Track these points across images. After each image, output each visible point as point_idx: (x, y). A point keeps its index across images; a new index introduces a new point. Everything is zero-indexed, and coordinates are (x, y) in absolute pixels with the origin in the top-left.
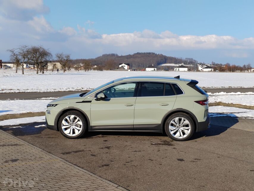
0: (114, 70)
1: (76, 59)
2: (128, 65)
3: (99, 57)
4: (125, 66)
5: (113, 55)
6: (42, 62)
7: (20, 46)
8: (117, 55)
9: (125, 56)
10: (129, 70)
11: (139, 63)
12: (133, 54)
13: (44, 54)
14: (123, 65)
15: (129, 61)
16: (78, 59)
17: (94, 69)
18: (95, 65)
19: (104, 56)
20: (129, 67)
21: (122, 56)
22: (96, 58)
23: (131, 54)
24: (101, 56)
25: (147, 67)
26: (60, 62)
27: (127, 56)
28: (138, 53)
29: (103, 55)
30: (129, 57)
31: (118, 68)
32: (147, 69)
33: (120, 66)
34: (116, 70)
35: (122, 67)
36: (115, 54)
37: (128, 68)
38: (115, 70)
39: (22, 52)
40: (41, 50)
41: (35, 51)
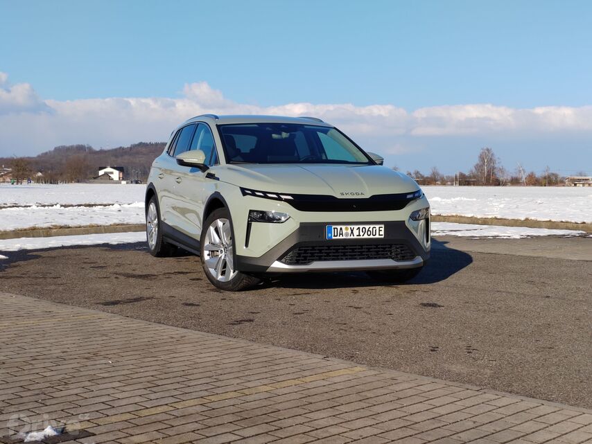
0: (86, 183)
2: (120, 169)
3: (46, 153)
4: (112, 173)
5: (80, 148)
8: (90, 148)
9: (109, 151)
10: (124, 182)
11: (145, 168)
12: (129, 146)
14: (109, 170)
15: (120, 161)
17: (38, 180)
18: (37, 172)
19: (57, 150)
20: (121, 174)
21: (102, 152)
22: (39, 156)
23: (126, 146)
24: (50, 152)
27: (116, 150)
28: (141, 144)
29: (55, 148)
30: (120, 152)
31: (95, 178)
33: (101, 173)
34: (92, 183)
35: (106, 174)
36: (86, 146)
37: (121, 176)
38: (90, 183)
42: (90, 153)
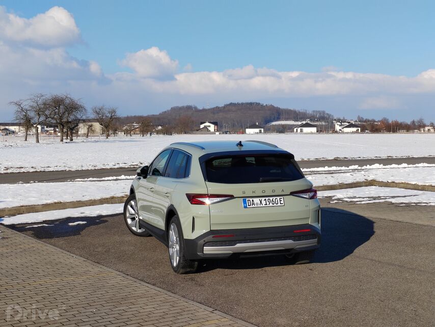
0: (190, 133)
1: (126, 116)
2: (215, 123)
3: (165, 112)
4: (209, 126)
5: (189, 108)
6: (70, 122)
7: (32, 95)
8: (196, 108)
9: (209, 109)
10: (217, 133)
11: (234, 121)
12: (223, 106)
13: (73, 107)
14: (207, 124)
15: (217, 117)
16: (129, 116)
17: (158, 132)
18: (158, 126)
19: (173, 109)
20: (216, 127)
21: (204, 110)
22: (160, 114)
23: (220, 106)
24: (168, 111)
25: (247, 128)
26: (100, 121)
27: (214, 109)
28: (231, 104)
30: (216, 110)
31: (197, 130)
32: (248, 131)
33: (202, 126)
34: (195, 134)
35: (205, 127)
36: (193, 106)
37: (216, 129)
38: (193, 134)
39: (35, 105)
40: (68, 101)
41: (58, 102)
42: (196, 111)
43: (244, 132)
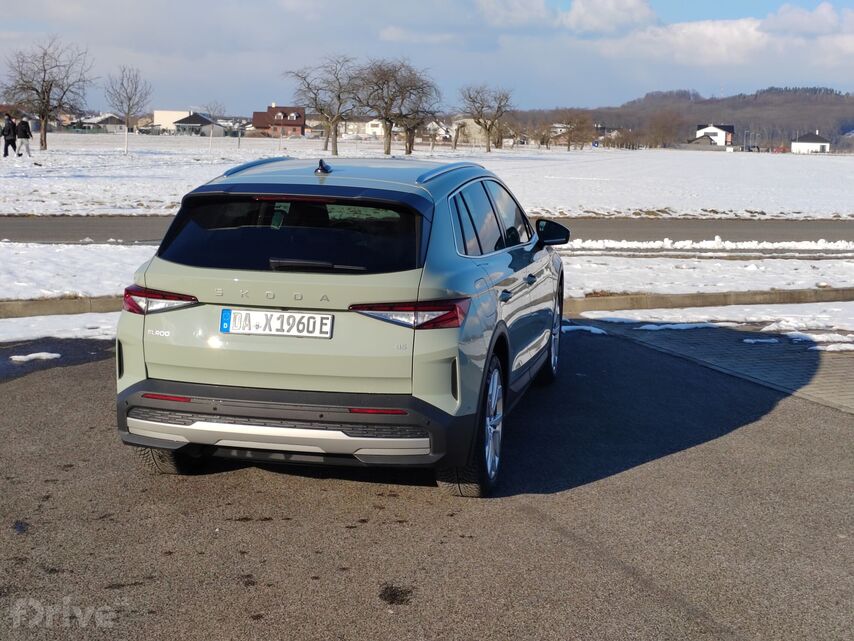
0: (675, 148)
2: (728, 129)
3: (634, 102)
4: (715, 134)
5: (683, 95)
6: (405, 116)
7: (326, 58)
8: (696, 96)
9: (723, 100)
10: (730, 149)
11: (775, 126)
12: (754, 93)
13: (412, 85)
14: (711, 129)
17: (608, 143)
18: (614, 130)
19: (650, 97)
20: (730, 136)
21: (713, 101)
22: (623, 106)
23: (749, 94)
24: (639, 100)
25: (795, 141)
26: (478, 117)
27: (734, 98)
28: (772, 90)
29: (647, 95)
30: (740, 102)
31: (690, 142)
32: (796, 146)
33: (700, 133)
34: (685, 148)
35: (707, 136)
36: (691, 92)
37: (729, 139)
38: (681, 148)
39: (331, 78)
40: (404, 72)
41: (383, 76)
42: (695, 103)
43: (787, 149)
